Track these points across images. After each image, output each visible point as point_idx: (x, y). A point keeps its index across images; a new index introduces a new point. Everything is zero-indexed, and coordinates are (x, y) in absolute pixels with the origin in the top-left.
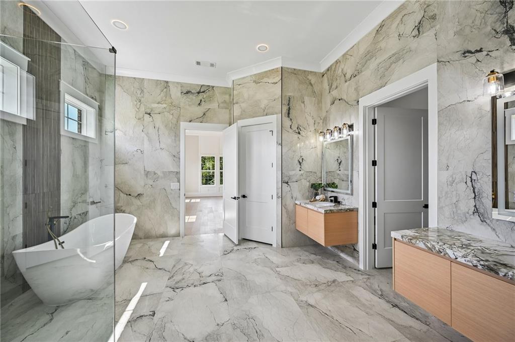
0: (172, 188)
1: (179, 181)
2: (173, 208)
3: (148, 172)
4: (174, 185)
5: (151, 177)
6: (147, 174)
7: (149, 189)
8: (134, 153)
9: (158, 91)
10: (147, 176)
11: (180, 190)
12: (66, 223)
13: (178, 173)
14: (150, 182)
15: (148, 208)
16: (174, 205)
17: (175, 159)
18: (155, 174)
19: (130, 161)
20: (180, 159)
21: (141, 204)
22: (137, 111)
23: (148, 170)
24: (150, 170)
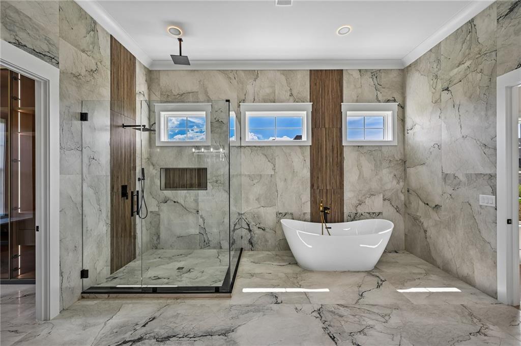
0: (481, 204)
1: (494, 192)
2: (485, 241)
3: (447, 174)
4: (485, 199)
5: (450, 181)
6: (445, 177)
7: (447, 201)
8: (431, 150)
9: (458, 47)
10: (445, 181)
11: (496, 209)
12: (350, 216)
13: (492, 177)
14: (449, 190)
15: (447, 228)
16: (485, 234)
17: (486, 150)
18: (455, 177)
19: (427, 161)
20: (495, 149)
21: (438, 219)
22: (433, 93)
23: (446, 173)
24: (448, 173)
